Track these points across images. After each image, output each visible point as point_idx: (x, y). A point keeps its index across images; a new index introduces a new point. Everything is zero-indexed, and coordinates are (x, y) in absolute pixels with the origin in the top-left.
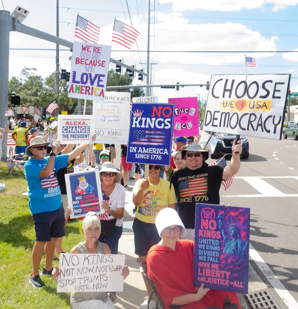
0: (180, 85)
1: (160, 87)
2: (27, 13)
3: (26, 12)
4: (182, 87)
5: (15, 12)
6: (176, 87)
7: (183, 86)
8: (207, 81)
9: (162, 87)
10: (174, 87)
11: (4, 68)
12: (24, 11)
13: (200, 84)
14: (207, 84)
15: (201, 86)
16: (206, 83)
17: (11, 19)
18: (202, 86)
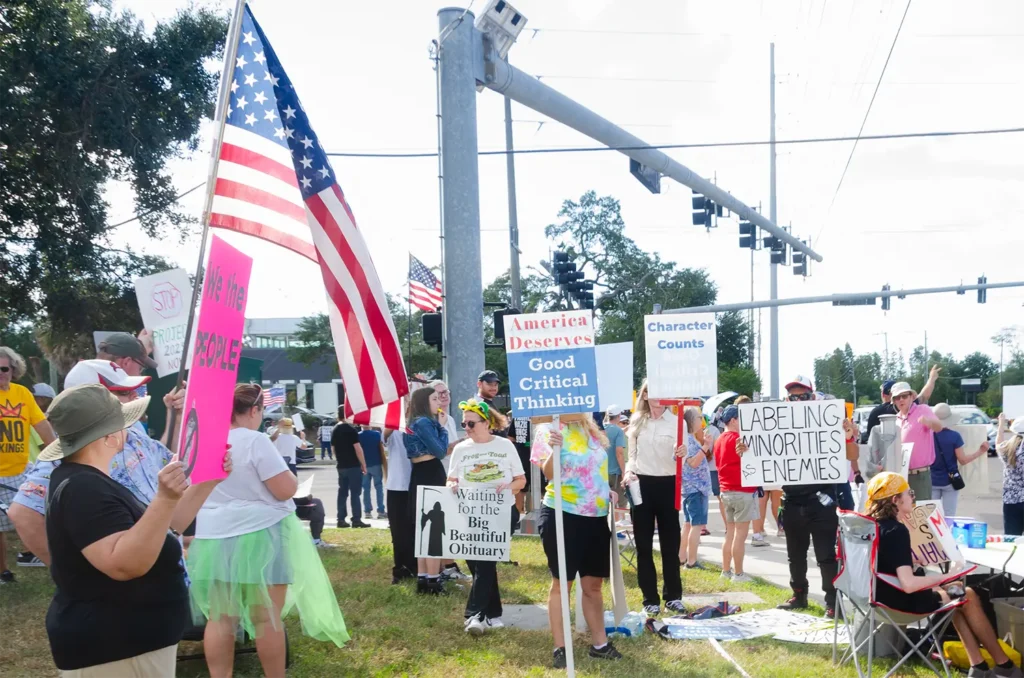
0: (894, 294)
1: (831, 303)
2: (519, 24)
3: (516, 19)
4: (900, 297)
5: (486, 16)
6: (879, 301)
7: (901, 295)
8: (980, 276)
9: (835, 303)
10: (871, 300)
11: (466, 215)
12: (511, 17)
13: (957, 284)
14: (981, 285)
15: (961, 291)
16: (975, 282)
17: (478, 40)
18: (964, 293)
